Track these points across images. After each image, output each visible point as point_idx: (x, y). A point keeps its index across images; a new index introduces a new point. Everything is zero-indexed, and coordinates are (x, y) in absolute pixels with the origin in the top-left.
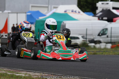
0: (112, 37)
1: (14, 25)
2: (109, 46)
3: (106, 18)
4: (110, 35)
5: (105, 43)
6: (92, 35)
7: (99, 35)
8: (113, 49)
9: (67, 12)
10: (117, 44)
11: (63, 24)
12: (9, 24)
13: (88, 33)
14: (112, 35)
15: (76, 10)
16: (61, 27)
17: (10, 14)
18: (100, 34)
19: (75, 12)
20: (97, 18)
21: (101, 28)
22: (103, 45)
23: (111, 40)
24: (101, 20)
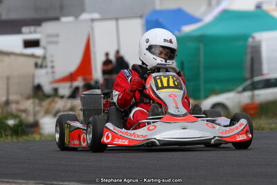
1: (107, 54)
11: (253, 42)
12: (95, 53)
16: (249, 50)
17: (96, 24)
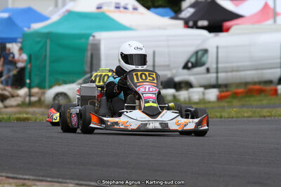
0: (219, 70)
2: (212, 94)
3: (204, 23)
4: (214, 66)
5: (201, 86)
6: (168, 67)
7: (186, 67)
8: (224, 104)
9: (105, 8)
10: (233, 89)
11: (93, 40)
13: (156, 64)
14: (220, 65)
15: (127, 4)
16: (89, 47)
18: (190, 65)
19: (126, 8)
20: (181, 23)
21: (192, 49)
22: (198, 92)
23: (217, 78)
24: (192, 27)
